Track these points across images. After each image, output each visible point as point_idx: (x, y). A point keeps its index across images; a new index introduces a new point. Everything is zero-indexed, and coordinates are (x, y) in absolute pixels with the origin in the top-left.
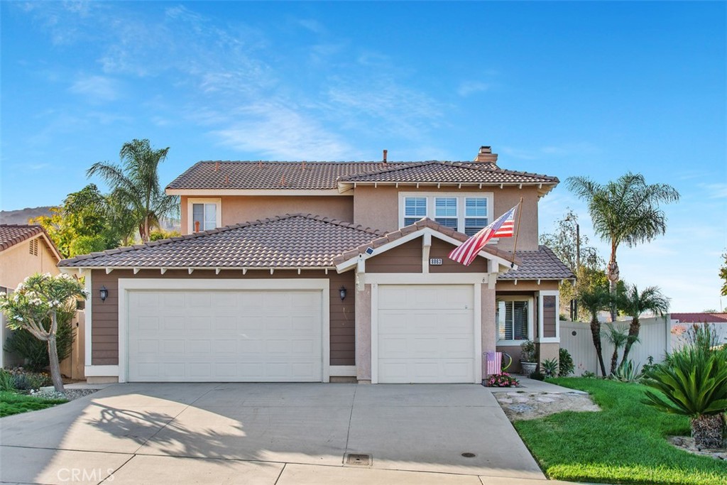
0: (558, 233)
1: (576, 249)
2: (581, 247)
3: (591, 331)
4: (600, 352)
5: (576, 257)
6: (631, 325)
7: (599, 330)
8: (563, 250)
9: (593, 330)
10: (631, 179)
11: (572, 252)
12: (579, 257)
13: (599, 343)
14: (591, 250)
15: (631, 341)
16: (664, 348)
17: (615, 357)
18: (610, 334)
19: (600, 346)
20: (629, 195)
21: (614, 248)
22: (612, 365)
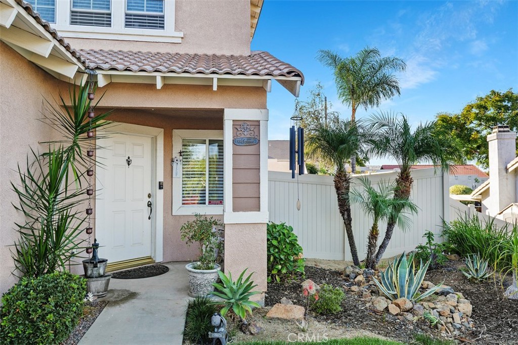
0: (310, 101)
1: (323, 113)
2: (328, 112)
3: (334, 190)
4: (350, 224)
5: (324, 119)
6: (397, 181)
7: (348, 188)
8: (314, 114)
9: (338, 188)
10: (368, 53)
11: (321, 115)
12: (326, 119)
13: (348, 211)
14: (335, 113)
15: (398, 208)
16: (440, 213)
17: (373, 235)
18: (366, 195)
19: (349, 215)
20: (365, 67)
21: (354, 110)
22: (370, 248)
